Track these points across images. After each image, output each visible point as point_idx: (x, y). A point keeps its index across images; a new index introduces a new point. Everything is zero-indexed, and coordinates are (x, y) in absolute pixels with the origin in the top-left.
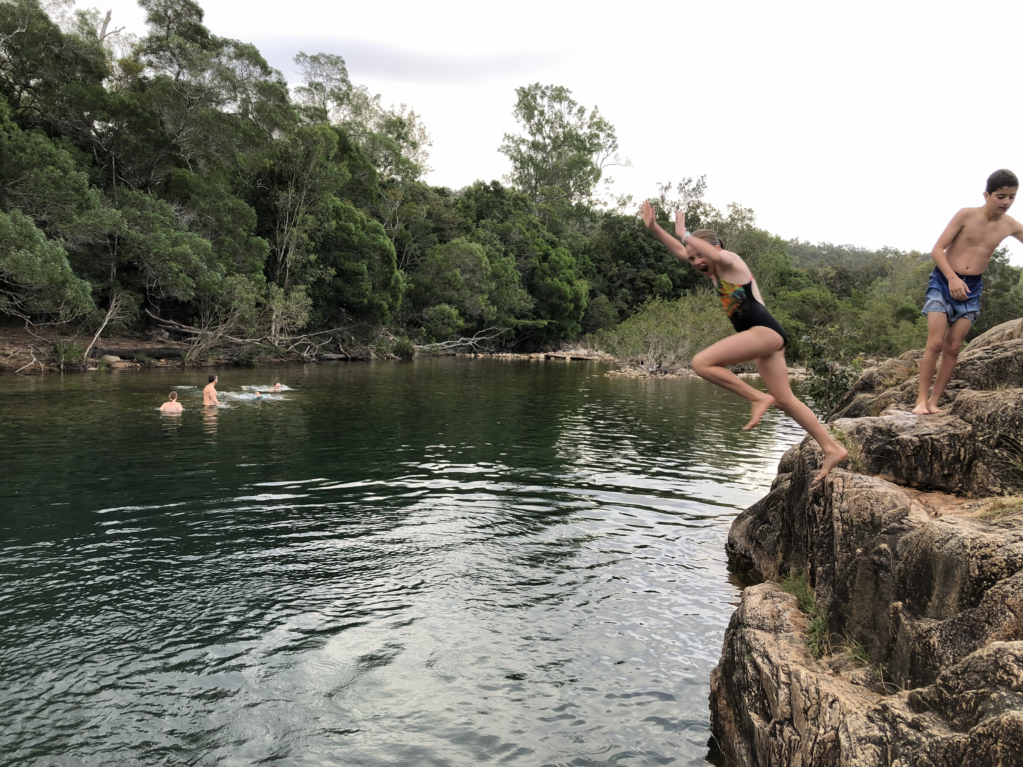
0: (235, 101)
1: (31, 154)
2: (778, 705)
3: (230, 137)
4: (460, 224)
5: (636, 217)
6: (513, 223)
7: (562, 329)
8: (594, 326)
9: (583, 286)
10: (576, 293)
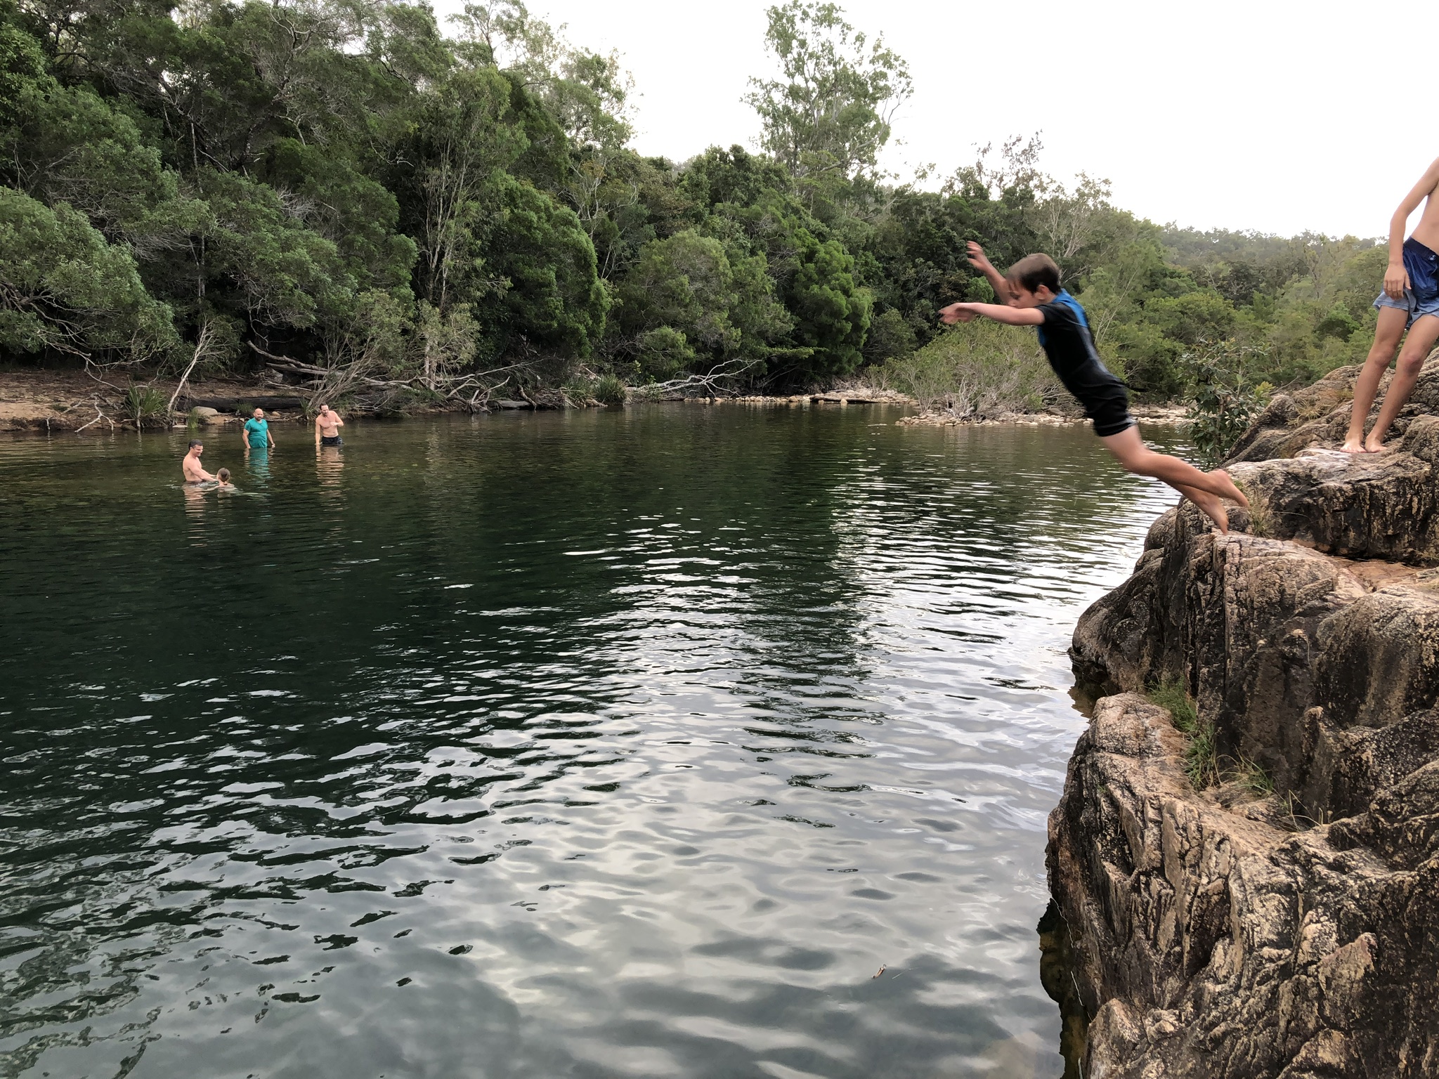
0: (361, 35)
1: (78, 121)
2: (1143, 850)
3: (356, 90)
4: (686, 210)
5: (941, 195)
6: (764, 207)
7: (834, 359)
8: (880, 354)
9: (865, 297)
10: (855, 307)
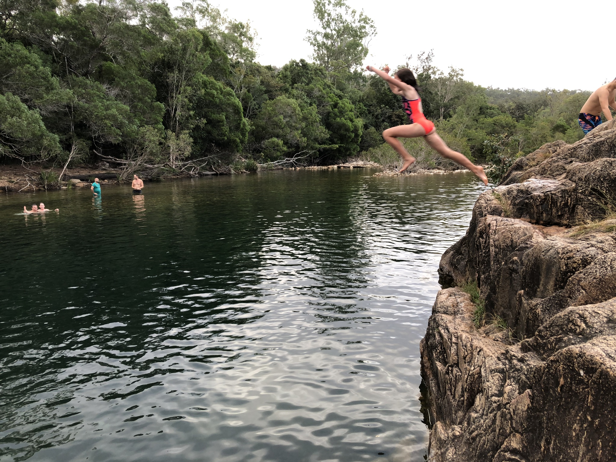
0: (137, 16)
1: (14, 57)
2: (450, 356)
3: (135, 40)
4: (281, 87)
6: (315, 85)
7: (347, 149)
8: (367, 146)
9: (360, 122)
10: (356, 127)
